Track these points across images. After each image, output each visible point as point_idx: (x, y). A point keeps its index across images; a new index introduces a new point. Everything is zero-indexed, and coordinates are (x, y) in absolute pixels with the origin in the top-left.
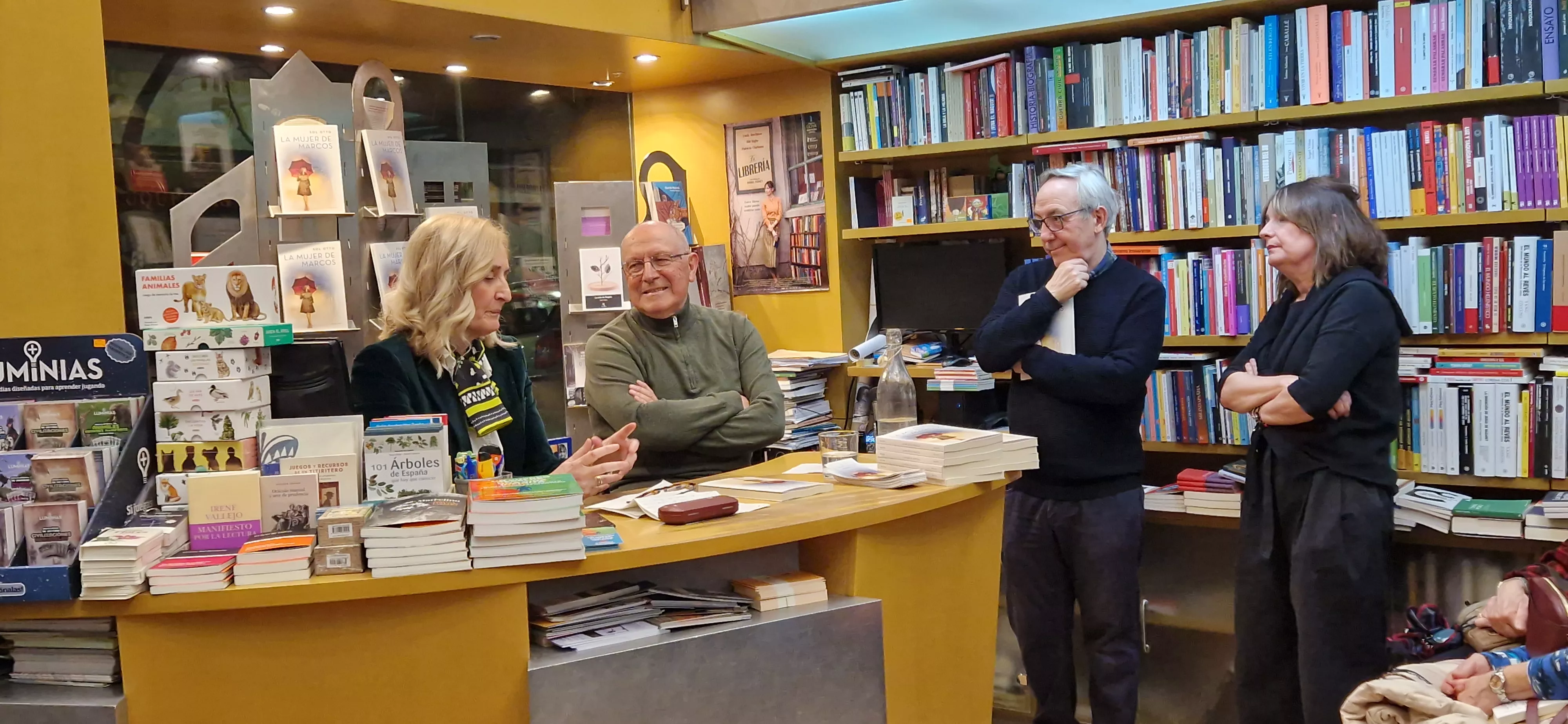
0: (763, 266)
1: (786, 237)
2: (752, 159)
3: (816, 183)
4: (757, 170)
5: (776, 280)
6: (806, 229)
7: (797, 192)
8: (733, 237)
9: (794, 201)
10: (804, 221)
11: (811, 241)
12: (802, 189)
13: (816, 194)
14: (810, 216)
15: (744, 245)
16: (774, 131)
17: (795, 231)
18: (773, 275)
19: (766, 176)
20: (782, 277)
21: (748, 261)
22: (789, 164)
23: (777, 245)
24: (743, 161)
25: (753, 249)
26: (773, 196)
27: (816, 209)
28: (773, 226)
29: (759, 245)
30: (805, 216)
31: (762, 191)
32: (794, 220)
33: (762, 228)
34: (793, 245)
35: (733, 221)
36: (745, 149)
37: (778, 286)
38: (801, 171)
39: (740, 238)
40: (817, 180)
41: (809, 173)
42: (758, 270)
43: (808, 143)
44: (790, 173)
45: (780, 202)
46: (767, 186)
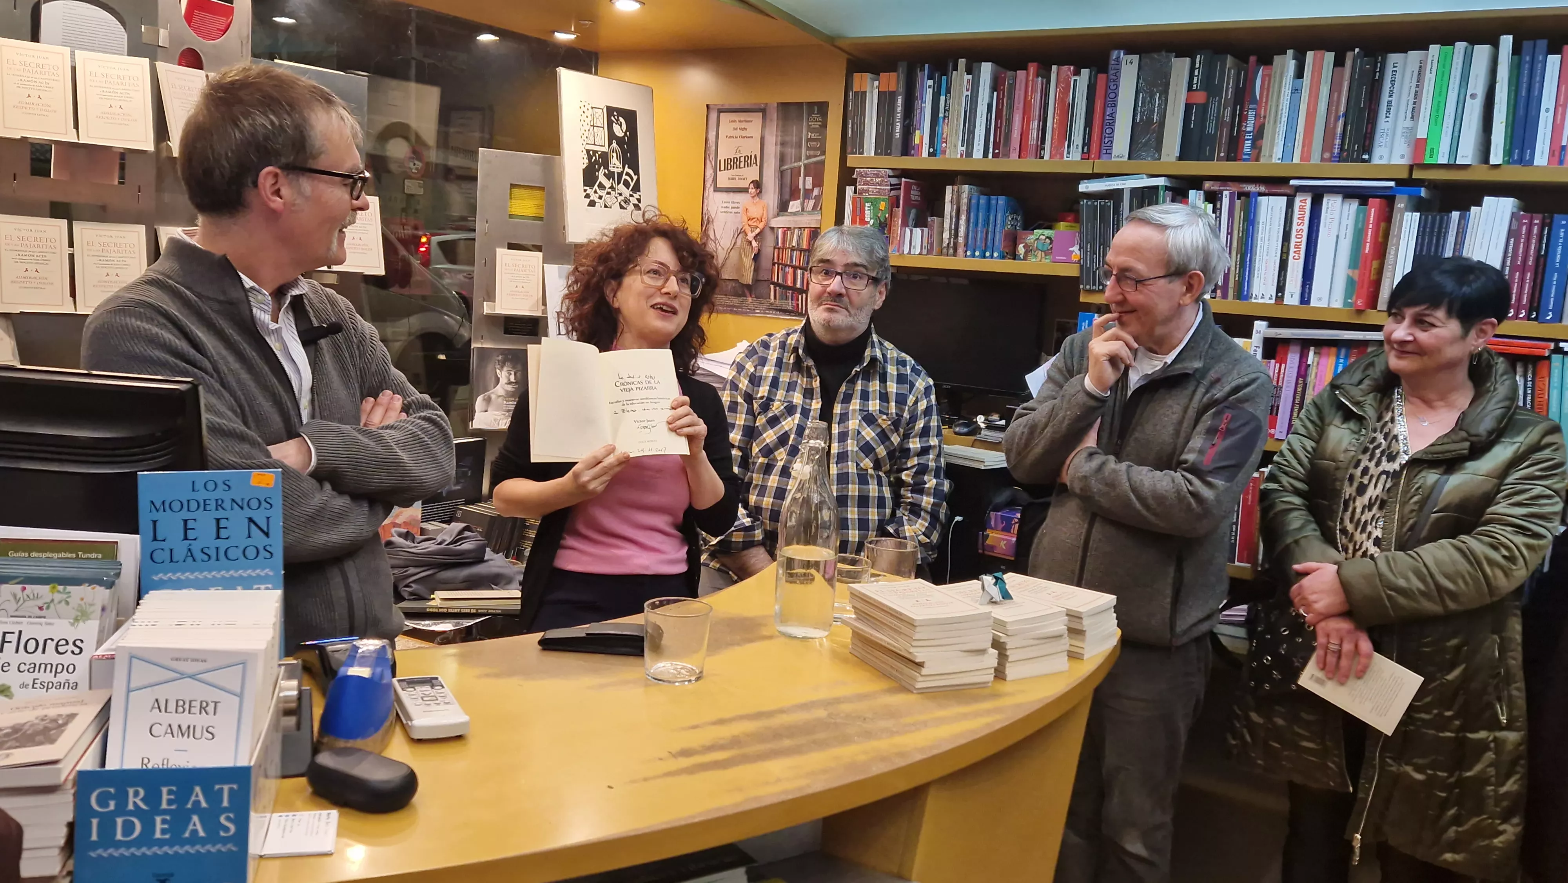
0: (737, 280)
2: (738, 151)
3: (812, 190)
4: (742, 165)
5: (750, 299)
6: (794, 244)
7: (787, 197)
9: (783, 207)
10: (792, 234)
11: (798, 259)
12: (794, 194)
13: (812, 203)
14: (800, 228)
16: (768, 120)
17: (780, 245)
19: (752, 173)
21: (719, 272)
22: (782, 159)
23: (756, 258)
24: (724, 153)
25: (726, 259)
26: (757, 199)
27: (809, 221)
28: (754, 234)
29: (734, 255)
30: (795, 228)
31: (745, 190)
32: (780, 230)
33: (740, 235)
34: (776, 261)
35: (706, 222)
36: (730, 137)
37: (751, 307)
38: (795, 172)
40: (814, 186)
41: (805, 176)
42: (730, 285)
43: (808, 140)
44: (782, 174)
45: (766, 208)
46: (752, 186)
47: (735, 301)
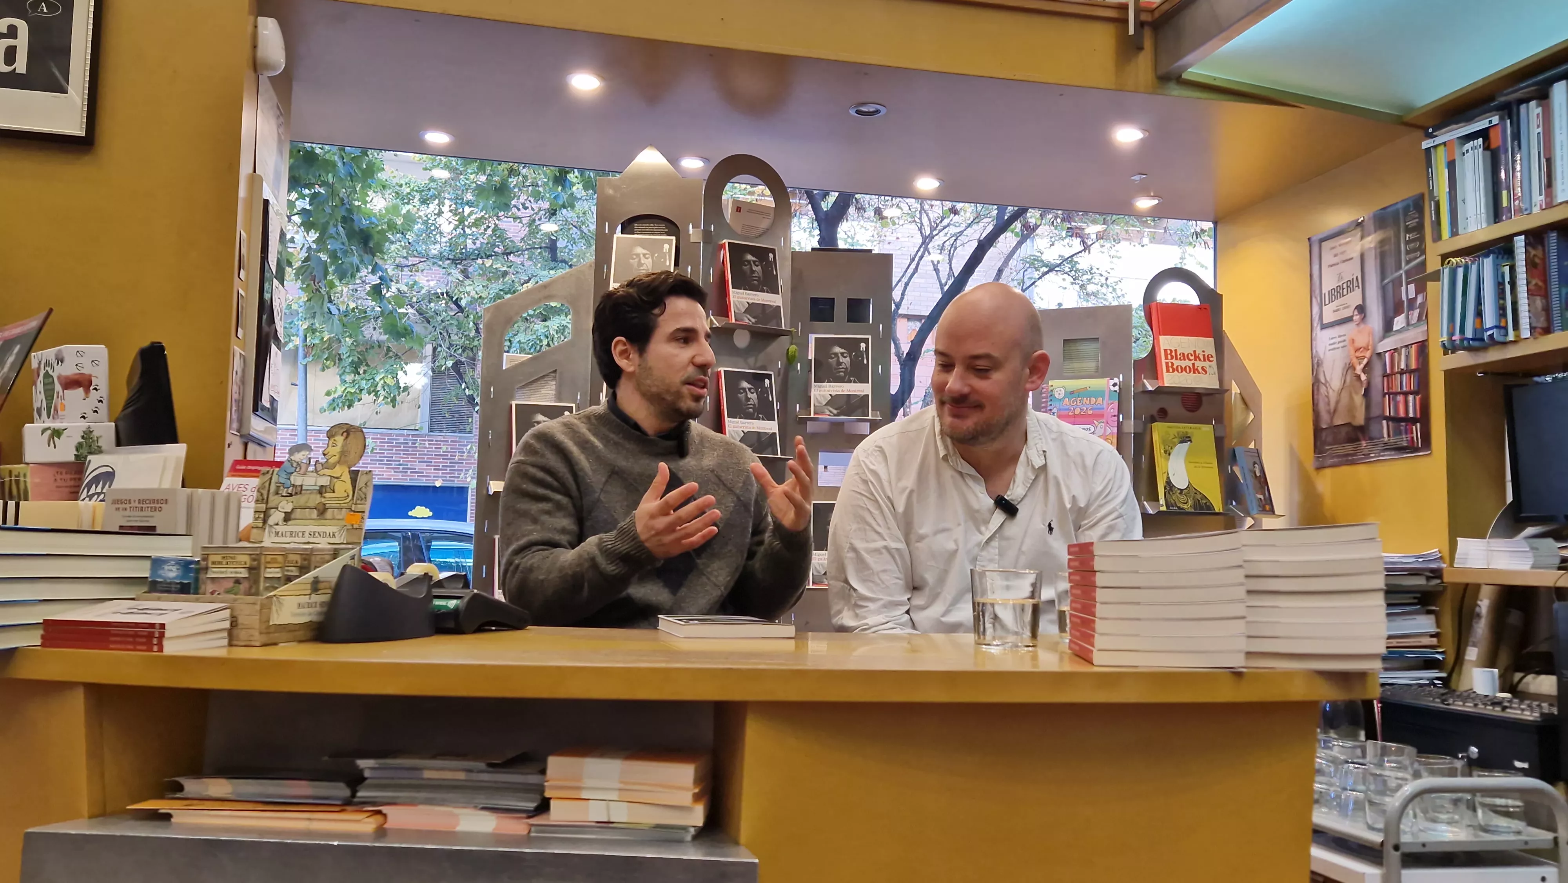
0: (1348, 424)
1: (1377, 380)
2: (1340, 278)
3: (1415, 299)
4: (1345, 293)
5: (1364, 443)
6: (1403, 366)
7: (1391, 314)
8: (1315, 388)
9: (1388, 328)
10: (1400, 355)
11: (1407, 382)
12: (1398, 309)
13: (1416, 313)
14: (1407, 346)
15: (1327, 397)
16: (1366, 235)
17: (1388, 371)
18: (1360, 436)
19: (1355, 298)
20: (1371, 439)
21: (1332, 419)
22: (1383, 275)
23: (1367, 394)
24: (1328, 285)
25: (1337, 402)
26: (1362, 326)
27: (1415, 335)
28: (1362, 366)
29: (1345, 395)
30: (1402, 347)
31: (1349, 320)
32: (1387, 355)
33: (1349, 371)
34: (1386, 391)
35: (1316, 366)
36: (1333, 265)
37: (1366, 452)
38: (1397, 283)
39: (1323, 389)
40: (1417, 293)
41: (1408, 283)
42: (1344, 431)
43: (1407, 243)
44: (1383, 289)
45: (1371, 333)
46: (1356, 313)
47: (1349, 448)
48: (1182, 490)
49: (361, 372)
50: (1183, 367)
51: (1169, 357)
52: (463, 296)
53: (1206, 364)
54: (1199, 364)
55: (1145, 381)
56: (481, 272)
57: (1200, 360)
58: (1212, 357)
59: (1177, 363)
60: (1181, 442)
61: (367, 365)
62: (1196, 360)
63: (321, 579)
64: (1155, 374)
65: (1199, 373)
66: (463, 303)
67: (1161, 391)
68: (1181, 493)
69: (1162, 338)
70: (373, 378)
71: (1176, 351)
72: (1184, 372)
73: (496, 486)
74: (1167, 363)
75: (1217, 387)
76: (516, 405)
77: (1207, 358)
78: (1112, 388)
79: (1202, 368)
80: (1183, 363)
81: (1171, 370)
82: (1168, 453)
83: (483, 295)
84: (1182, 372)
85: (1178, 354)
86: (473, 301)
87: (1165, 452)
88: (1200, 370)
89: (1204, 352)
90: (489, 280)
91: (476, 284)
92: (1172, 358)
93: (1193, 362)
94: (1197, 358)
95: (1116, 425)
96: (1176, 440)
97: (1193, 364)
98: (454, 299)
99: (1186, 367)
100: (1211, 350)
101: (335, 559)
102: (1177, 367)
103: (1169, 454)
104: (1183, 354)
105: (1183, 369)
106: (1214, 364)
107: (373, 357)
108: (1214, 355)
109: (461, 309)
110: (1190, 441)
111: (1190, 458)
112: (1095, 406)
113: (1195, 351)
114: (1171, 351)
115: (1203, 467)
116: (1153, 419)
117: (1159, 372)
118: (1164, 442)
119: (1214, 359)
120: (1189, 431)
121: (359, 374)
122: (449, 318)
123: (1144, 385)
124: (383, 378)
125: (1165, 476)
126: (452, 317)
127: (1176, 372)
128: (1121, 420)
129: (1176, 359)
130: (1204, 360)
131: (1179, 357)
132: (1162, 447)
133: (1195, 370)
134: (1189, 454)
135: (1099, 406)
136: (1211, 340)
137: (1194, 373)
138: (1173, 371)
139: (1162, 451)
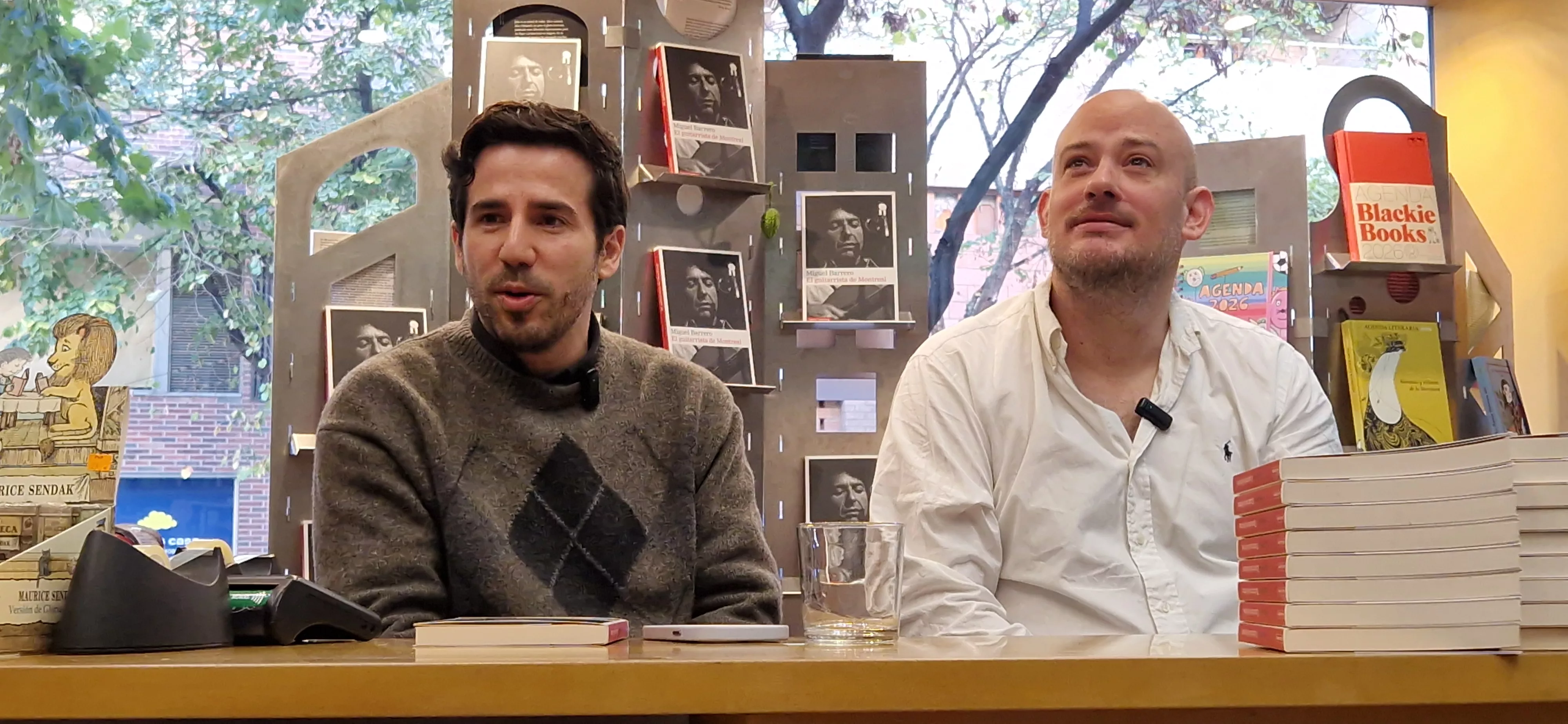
48: (1391, 426)
49: (59, 297)
50: (1389, 231)
51: (1366, 216)
52: (221, 171)
53: (1424, 226)
54: (1412, 226)
55: (1329, 255)
56: (248, 132)
57: (1415, 220)
58: (1433, 215)
59: (1378, 225)
60: (1388, 351)
61: (68, 285)
62: (1407, 220)
63: (53, 556)
64: (1344, 243)
65: (1413, 240)
66: (222, 181)
67: (1354, 271)
68: (1390, 431)
69: (1354, 187)
70: (78, 306)
71: (1376, 206)
72: (1390, 239)
73: (303, 442)
74: (1363, 226)
75: (1443, 262)
76: (332, 311)
77: (1425, 217)
78: (1278, 268)
79: (1419, 232)
80: (1389, 226)
81: (1369, 236)
82: (1368, 368)
83: (255, 169)
84: (1386, 239)
85: (1380, 209)
86: (238, 178)
87: (1364, 366)
88: (1416, 237)
89: (1420, 207)
90: (262, 143)
91: (243, 151)
92: (1371, 217)
93: (1403, 223)
94: (1409, 217)
95: (1286, 326)
96: (1379, 347)
97: (1404, 227)
98: (207, 176)
99: (1392, 231)
100: (1431, 204)
101: (73, 525)
102: (1379, 231)
103: (1370, 370)
104: (1388, 211)
105: (1389, 235)
106: (1437, 226)
107: (75, 272)
108: (1437, 213)
109: (218, 192)
110: (1402, 348)
111: (1401, 376)
112: (1251, 297)
113: (1406, 207)
114: (1369, 207)
115: (1423, 389)
116: (1343, 315)
117: (1350, 237)
118: (1362, 351)
119: (1437, 218)
120: (1399, 332)
121: (55, 299)
122: (198, 206)
123: (1327, 261)
124: (95, 305)
125: (1365, 404)
126: (203, 206)
127: (1377, 239)
128: (1293, 317)
129: (1378, 219)
130: (1421, 221)
131: (1381, 215)
132: (1360, 359)
133: (1407, 236)
134: (1400, 369)
135: (1257, 297)
136: (1431, 188)
137: (1406, 240)
138: (1373, 238)
139: (1359, 366)
